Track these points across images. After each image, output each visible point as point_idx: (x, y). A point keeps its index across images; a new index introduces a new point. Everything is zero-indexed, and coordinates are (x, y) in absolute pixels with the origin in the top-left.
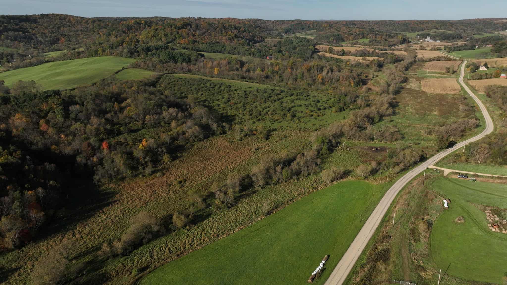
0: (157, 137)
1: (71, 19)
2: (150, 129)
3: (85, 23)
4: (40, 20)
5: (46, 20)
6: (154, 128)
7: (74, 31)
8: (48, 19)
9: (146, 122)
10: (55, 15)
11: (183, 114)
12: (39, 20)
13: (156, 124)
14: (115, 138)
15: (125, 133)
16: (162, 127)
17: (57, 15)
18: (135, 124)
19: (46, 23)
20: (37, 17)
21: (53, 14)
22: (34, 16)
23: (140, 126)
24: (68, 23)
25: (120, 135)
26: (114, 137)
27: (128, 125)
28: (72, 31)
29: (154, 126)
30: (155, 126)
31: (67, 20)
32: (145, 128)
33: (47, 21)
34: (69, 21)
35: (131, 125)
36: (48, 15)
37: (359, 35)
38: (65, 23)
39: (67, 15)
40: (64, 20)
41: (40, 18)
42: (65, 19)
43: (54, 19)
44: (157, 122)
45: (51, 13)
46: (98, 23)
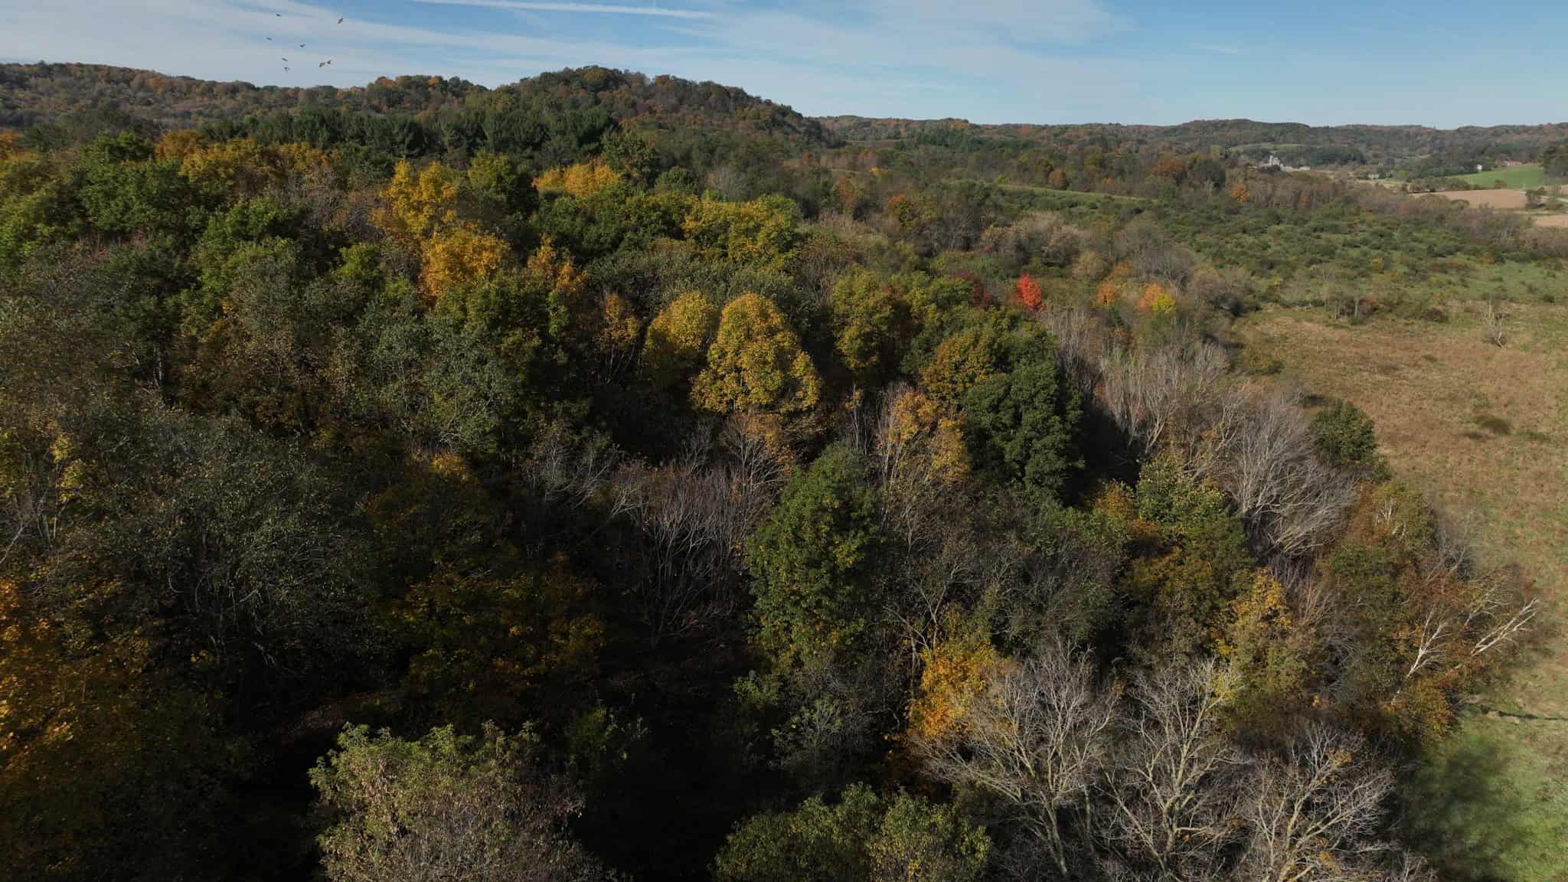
1: (151, 82)
3: (203, 94)
4: (40, 80)
5: (57, 80)
7: (175, 116)
8: (67, 79)
10: (92, 69)
12: (33, 80)
17: (97, 68)
19: (64, 90)
20: (27, 70)
21: (80, 65)
22: (16, 68)
24: (141, 94)
28: (167, 115)
31: (135, 83)
33: (63, 86)
34: (142, 86)
36: (64, 69)
37: (1092, 143)
38: (129, 91)
39: (130, 70)
40: (122, 84)
41: (37, 75)
42: (128, 82)
43: (88, 80)
45: (74, 61)
46: (251, 94)
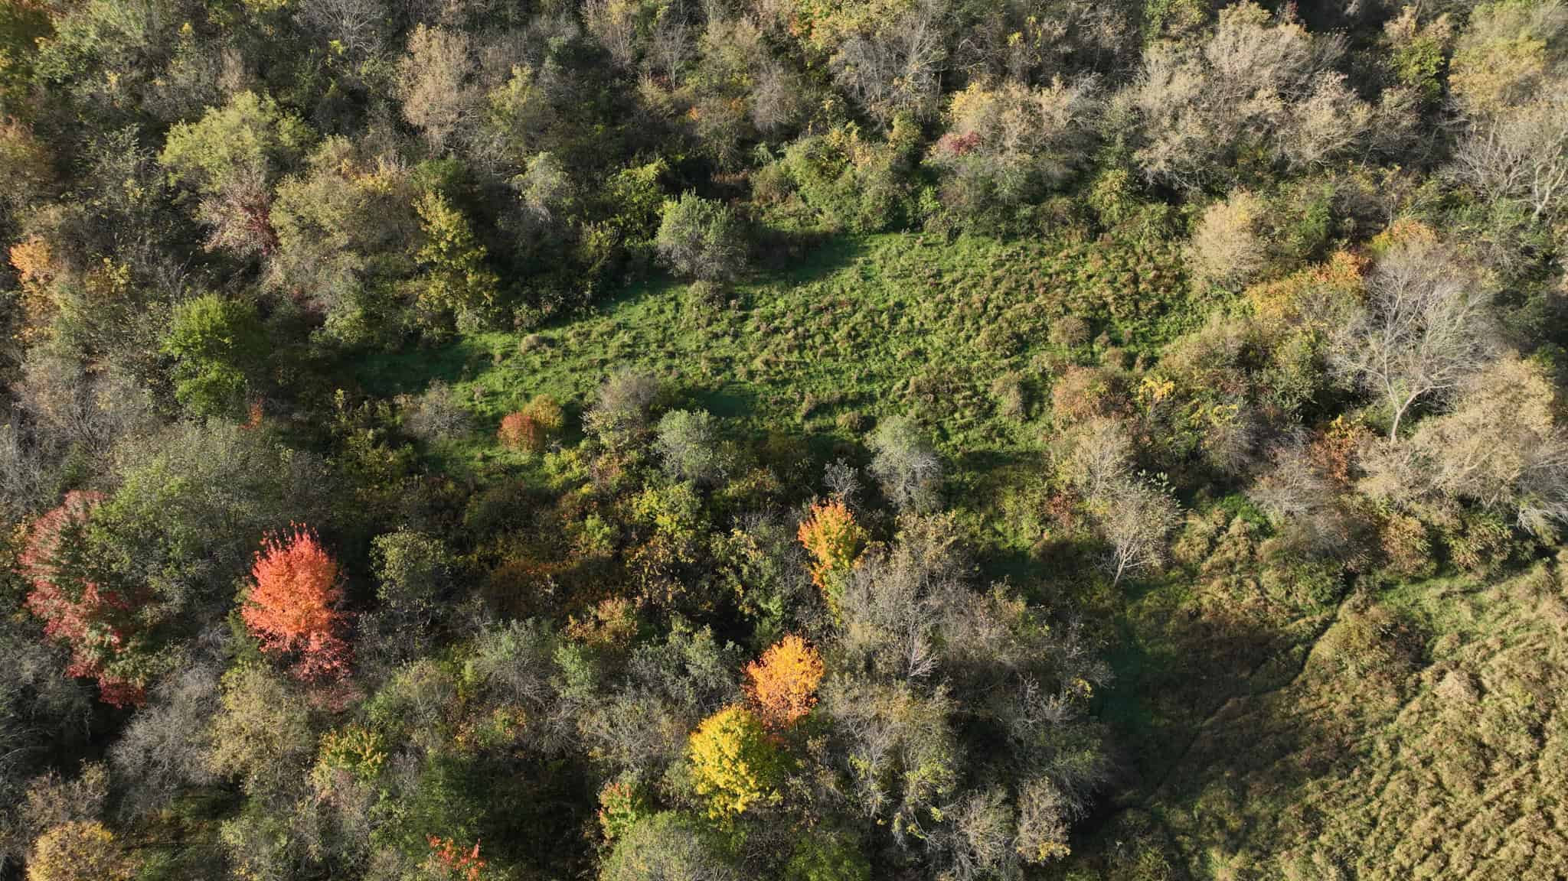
0: (1010, 402)
2: (964, 242)
6: (1009, 237)
9: (940, 153)
11: (1361, 114)
13: (1037, 189)
14: (569, 334)
15: (688, 279)
16: (1094, 225)
18: (834, 154)
23: (868, 198)
25: (631, 294)
26: (560, 318)
27: (762, 149)
29: (1009, 211)
30: (1026, 211)
32: (917, 226)
35: (795, 155)
44: (1055, 168)
